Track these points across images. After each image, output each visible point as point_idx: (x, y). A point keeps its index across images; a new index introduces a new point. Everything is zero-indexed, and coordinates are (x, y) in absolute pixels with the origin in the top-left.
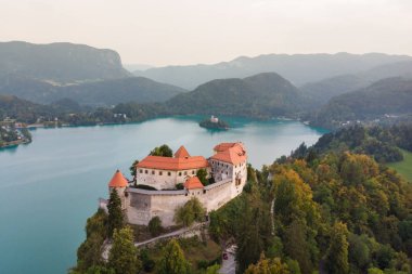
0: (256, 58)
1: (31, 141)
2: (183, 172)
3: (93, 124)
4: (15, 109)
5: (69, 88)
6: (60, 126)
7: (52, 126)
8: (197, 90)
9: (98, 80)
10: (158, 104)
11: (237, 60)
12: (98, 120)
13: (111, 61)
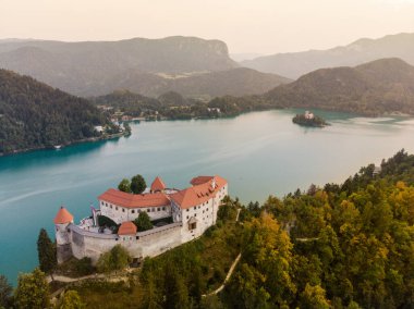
0: (378, 40)
1: (130, 134)
2: (136, 210)
3: (188, 118)
4: (126, 102)
5: (177, 80)
6: (159, 119)
7: (152, 119)
8: (299, 80)
9: (206, 72)
10: (255, 96)
11: (357, 42)
12: (193, 114)
13: (219, 52)
